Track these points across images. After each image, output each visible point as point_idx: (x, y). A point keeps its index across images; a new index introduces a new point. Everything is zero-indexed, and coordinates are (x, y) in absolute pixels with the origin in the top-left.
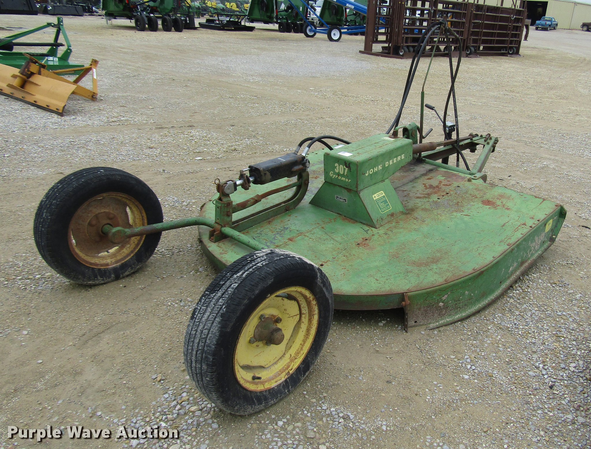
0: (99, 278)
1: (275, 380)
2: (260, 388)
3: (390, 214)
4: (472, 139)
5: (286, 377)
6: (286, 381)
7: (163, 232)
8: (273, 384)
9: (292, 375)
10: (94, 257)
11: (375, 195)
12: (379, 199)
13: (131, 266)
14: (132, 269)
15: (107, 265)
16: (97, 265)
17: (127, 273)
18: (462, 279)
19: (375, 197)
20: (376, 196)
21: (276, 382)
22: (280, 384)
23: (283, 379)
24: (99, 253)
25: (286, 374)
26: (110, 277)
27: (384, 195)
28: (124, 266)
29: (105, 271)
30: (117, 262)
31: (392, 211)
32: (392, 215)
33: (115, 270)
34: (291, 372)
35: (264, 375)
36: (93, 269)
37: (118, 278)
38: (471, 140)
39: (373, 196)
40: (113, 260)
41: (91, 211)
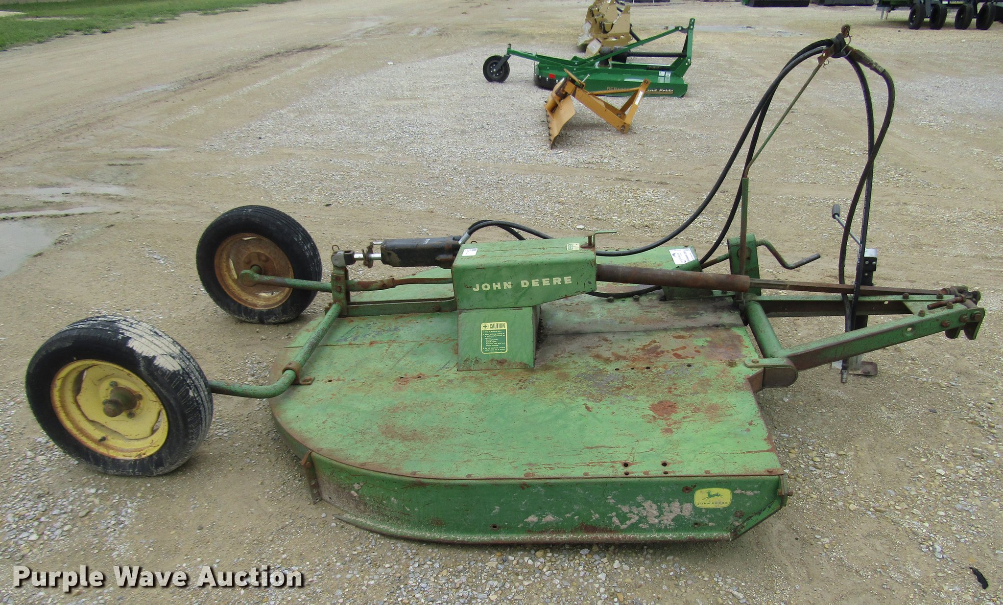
0: (243, 315)
1: (124, 454)
2: (101, 450)
3: (499, 359)
4: (906, 297)
5: (137, 458)
6: (136, 460)
7: (319, 293)
8: (120, 456)
9: (143, 459)
10: (254, 295)
11: (488, 324)
12: (489, 332)
13: (275, 315)
14: (276, 318)
15: (256, 306)
16: (245, 302)
17: (271, 320)
18: (382, 475)
19: (485, 327)
20: (487, 326)
21: (124, 456)
22: (128, 461)
23: (133, 458)
24: (261, 291)
25: (138, 455)
26: (254, 318)
27: (506, 328)
28: (270, 313)
29: (252, 311)
30: (265, 306)
31: (504, 357)
32: (501, 362)
33: (261, 313)
34: (143, 456)
35: (112, 441)
36: (240, 305)
37: (262, 322)
38: (904, 297)
39: (483, 325)
40: (264, 303)
41: (248, 248)
